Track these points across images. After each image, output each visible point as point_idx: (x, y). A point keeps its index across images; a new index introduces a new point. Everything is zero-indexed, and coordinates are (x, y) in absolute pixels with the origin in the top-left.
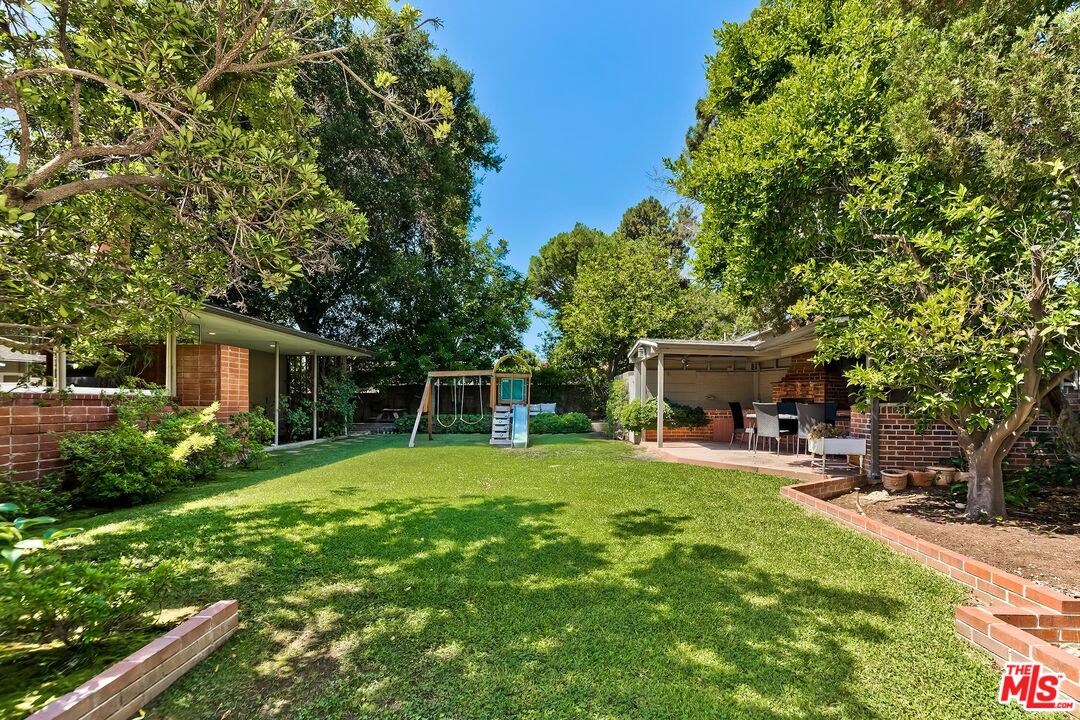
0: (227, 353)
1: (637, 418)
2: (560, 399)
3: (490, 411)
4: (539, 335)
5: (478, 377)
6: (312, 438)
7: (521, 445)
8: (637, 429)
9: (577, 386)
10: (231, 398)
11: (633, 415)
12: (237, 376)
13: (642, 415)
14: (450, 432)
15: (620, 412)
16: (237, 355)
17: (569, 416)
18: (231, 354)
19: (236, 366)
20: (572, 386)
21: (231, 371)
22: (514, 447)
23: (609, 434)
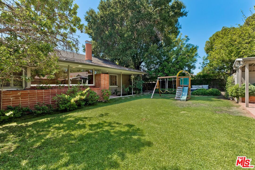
0: (103, 76)
1: (236, 92)
2: (211, 84)
3: (175, 88)
4: (200, 63)
5: (172, 78)
6: (132, 94)
7: (184, 100)
8: (237, 97)
9: (217, 79)
10: (104, 86)
11: (234, 91)
12: (106, 81)
13: (239, 91)
14: (170, 94)
15: (230, 89)
16: (105, 76)
17: (211, 90)
18: (104, 76)
19: (105, 78)
20: (216, 79)
21: (104, 79)
22: (181, 101)
23: (226, 97)
